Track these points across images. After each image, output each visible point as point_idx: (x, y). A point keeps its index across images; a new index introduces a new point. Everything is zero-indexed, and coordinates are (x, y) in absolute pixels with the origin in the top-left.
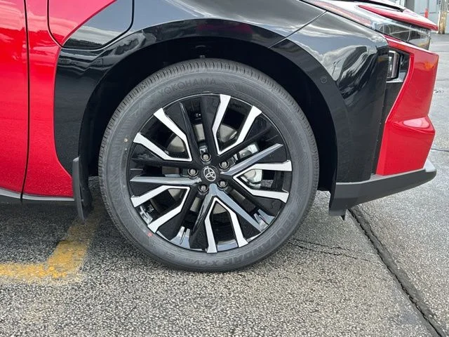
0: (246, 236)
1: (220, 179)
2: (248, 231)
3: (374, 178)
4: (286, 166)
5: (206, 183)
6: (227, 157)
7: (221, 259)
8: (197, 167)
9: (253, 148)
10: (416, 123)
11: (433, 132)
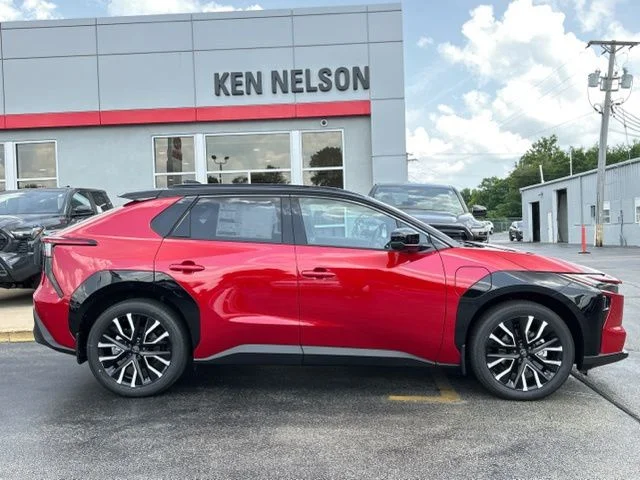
0: (542, 383)
1: (529, 354)
2: (543, 380)
3: (601, 355)
4: (560, 349)
5: (522, 357)
6: (531, 345)
7: (531, 394)
8: (518, 349)
9: (542, 341)
10: (618, 328)
11: (625, 334)
